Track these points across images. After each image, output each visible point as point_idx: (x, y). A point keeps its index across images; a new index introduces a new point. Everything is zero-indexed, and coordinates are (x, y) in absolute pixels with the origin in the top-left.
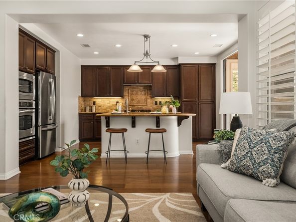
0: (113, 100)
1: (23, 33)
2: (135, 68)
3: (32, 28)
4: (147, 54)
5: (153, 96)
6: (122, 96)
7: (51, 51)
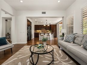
0: (40, 31)
1: (28, 20)
2: (45, 25)
3: (29, 19)
4: (46, 23)
5: (46, 30)
6: (41, 30)
7: (31, 23)
